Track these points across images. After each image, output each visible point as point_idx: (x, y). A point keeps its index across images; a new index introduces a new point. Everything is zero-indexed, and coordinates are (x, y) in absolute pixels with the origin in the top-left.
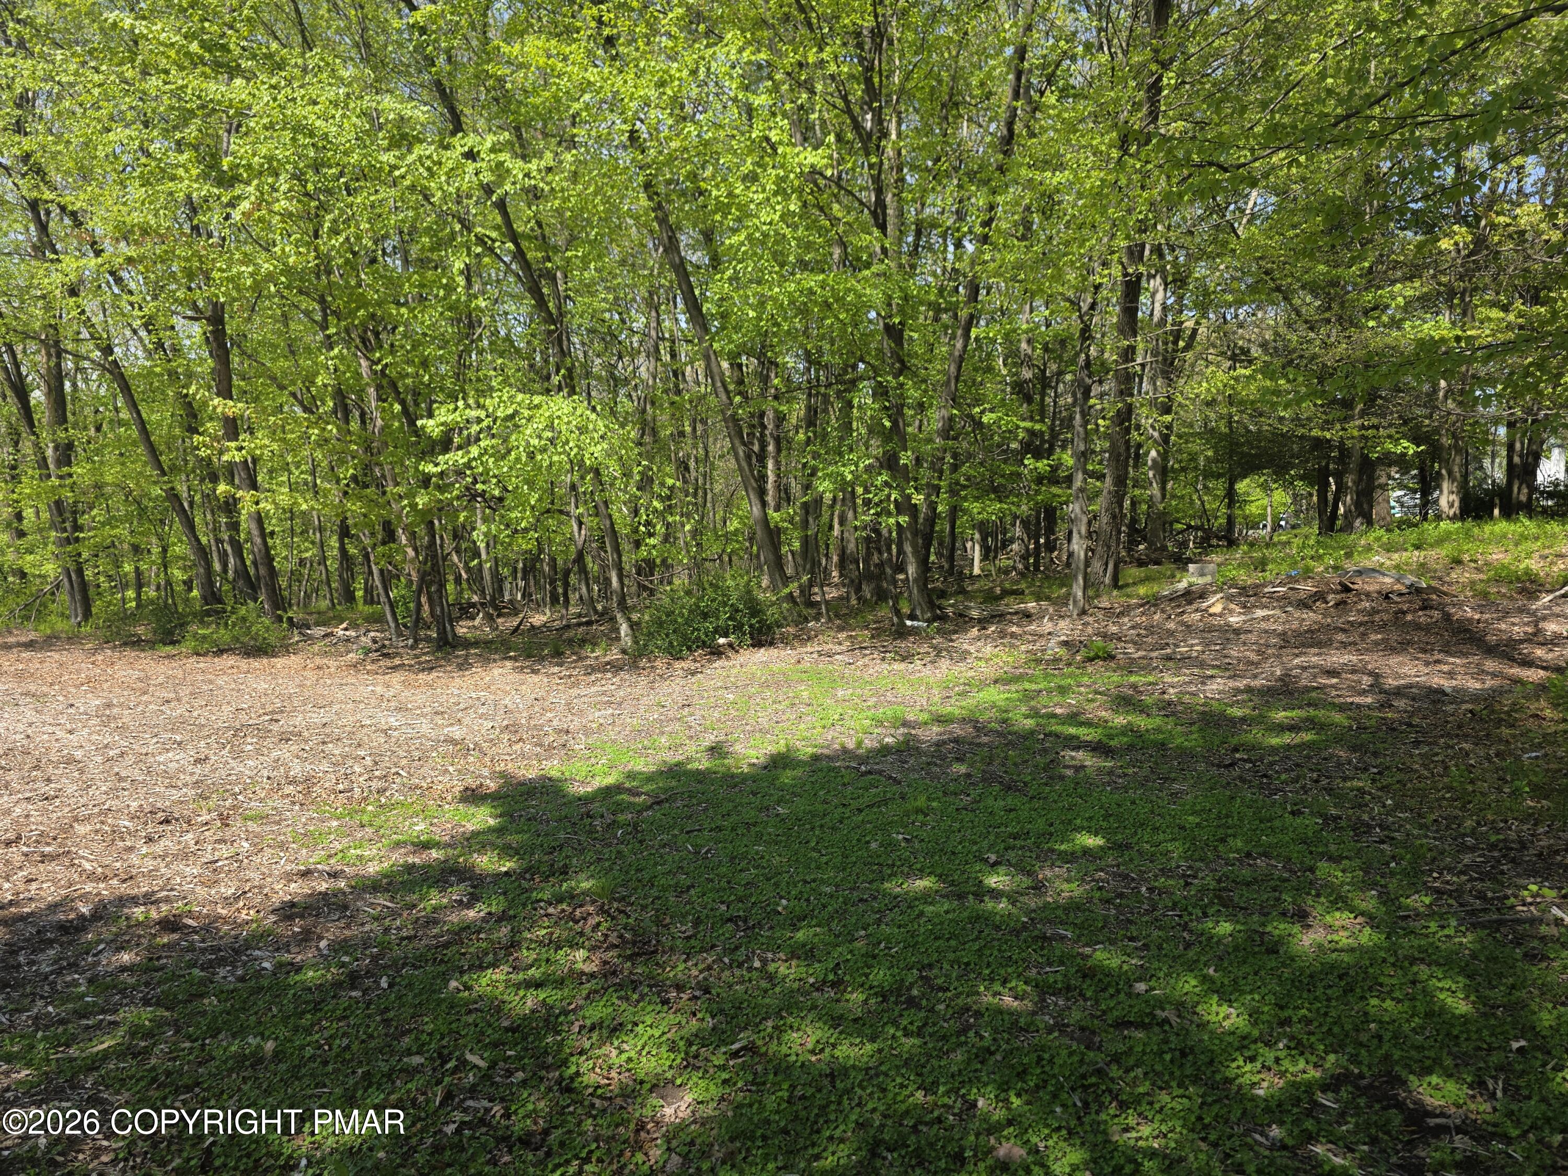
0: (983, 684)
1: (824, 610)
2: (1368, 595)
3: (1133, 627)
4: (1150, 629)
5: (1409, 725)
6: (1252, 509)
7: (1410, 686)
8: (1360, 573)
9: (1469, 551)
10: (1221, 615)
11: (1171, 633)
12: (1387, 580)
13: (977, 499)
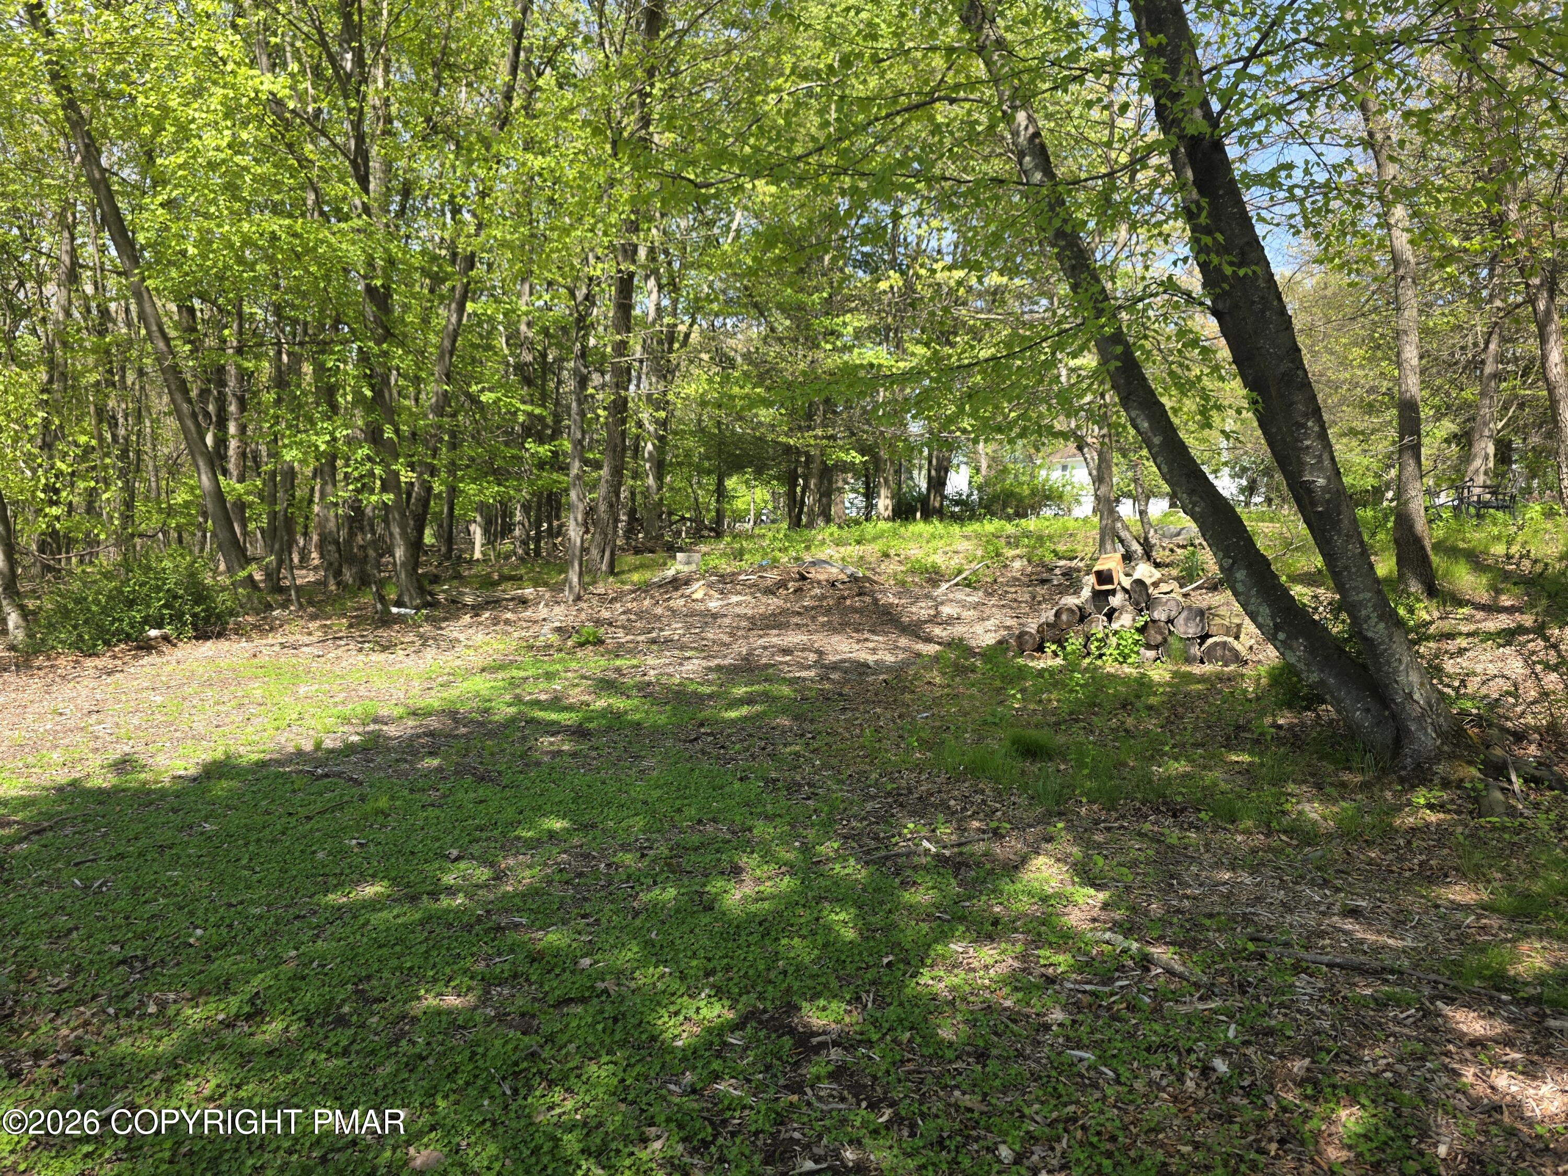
0: (469, 673)
1: (294, 597)
2: (819, 582)
3: (624, 613)
4: (640, 615)
5: (840, 694)
6: (739, 504)
7: (843, 661)
8: (813, 564)
9: (895, 546)
10: (702, 601)
11: (658, 618)
12: (834, 570)
13: (474, 480)
